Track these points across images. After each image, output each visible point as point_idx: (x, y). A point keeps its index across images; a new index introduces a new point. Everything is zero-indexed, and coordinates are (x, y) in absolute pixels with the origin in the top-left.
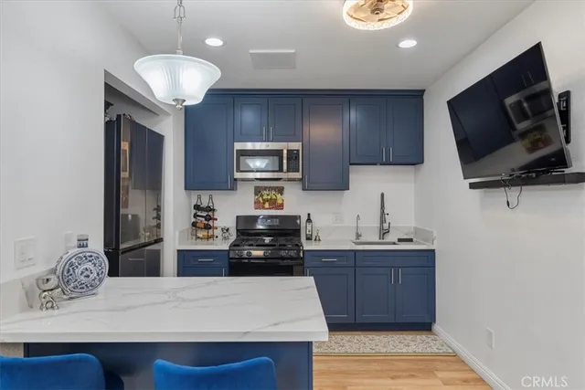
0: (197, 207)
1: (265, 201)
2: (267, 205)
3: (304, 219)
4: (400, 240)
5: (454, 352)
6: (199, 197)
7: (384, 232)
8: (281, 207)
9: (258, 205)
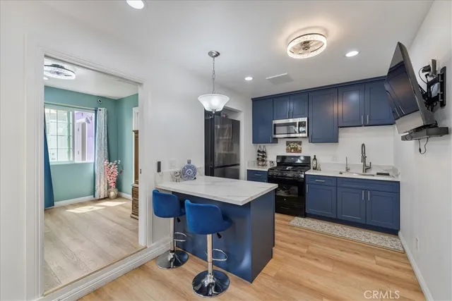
0: (259, 151)
1: (291, 149)
2: (292, 151)
3: (312, 157)
4: (378, 174)
5: (404, 250)
6: (260, 147)
7: (367, 169)
8: (300, 151)
9: (288, 151)
